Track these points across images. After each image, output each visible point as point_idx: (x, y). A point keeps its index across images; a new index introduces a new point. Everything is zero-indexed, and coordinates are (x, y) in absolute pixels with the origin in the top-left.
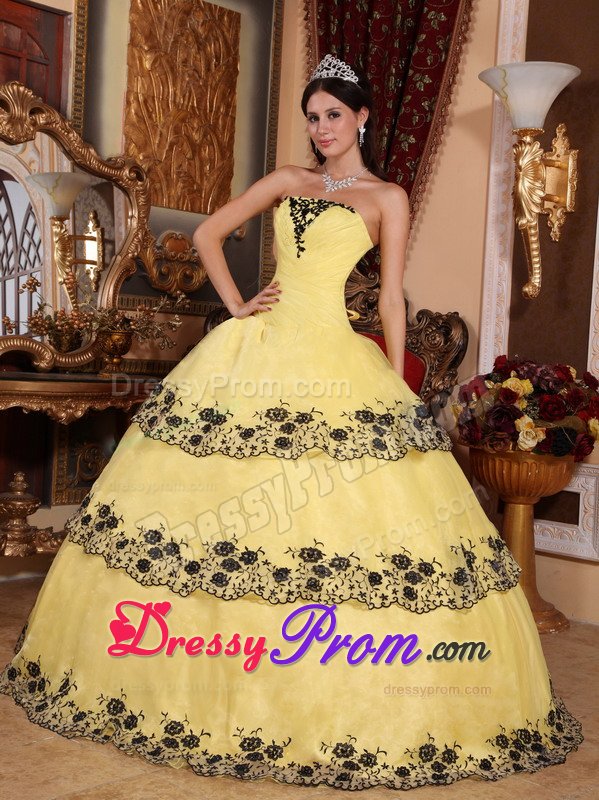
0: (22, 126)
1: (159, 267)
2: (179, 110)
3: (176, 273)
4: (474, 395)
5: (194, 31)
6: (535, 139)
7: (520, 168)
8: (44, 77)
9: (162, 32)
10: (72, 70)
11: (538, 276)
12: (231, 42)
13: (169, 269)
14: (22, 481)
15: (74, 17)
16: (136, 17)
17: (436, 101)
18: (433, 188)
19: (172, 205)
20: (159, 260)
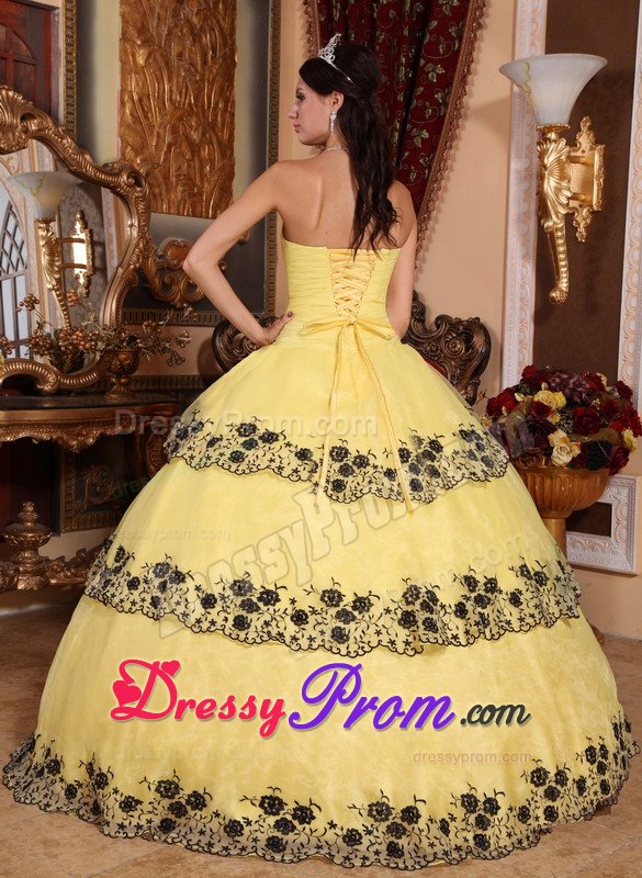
0: (14, 134)
1: (162, 277)
2: (176, 108)
3: (179, 282)
4: (503, 408)
5: (188, 21)
6: (561, 135)
7: (545, 167)
8: (32, 78)
9: (155, 24)
10: (62, 71)
11: (565, 280)
12: (227, 32)
13: (172, 279)
14: (32, 512)
15: (61, 12)
16: (127, 9)
17: (449, 93)
18: (449, 185)
19: (172, 211)
20: (161, 270)
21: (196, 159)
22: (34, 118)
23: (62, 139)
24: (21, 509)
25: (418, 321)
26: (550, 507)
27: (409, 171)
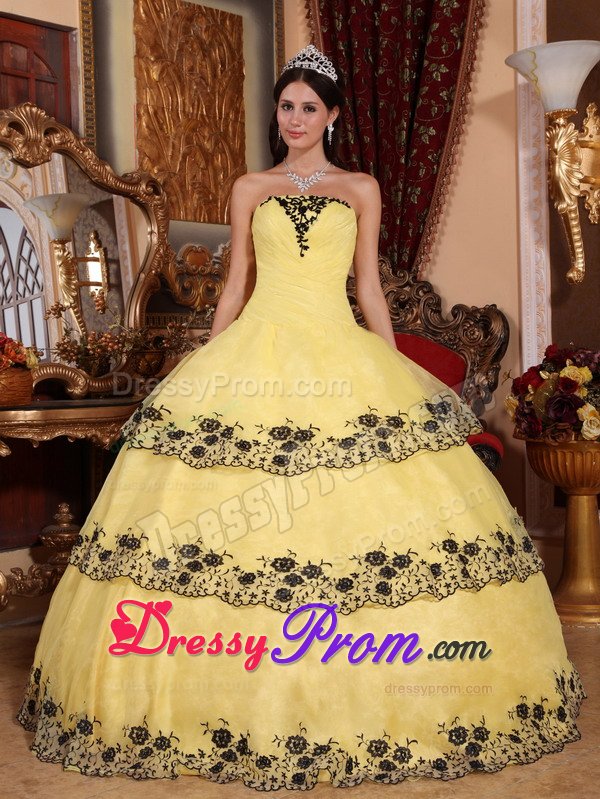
0: (38, 148)
1: (181, 282)
2: (189, 120)
3: (198, 287)
4: (530, 387)
5: (198, 37)
6: (569, 121)
7: (556, 151)
8: (53, 96)
9: (167, 42)
10: (81, 87)
11: (581, 261)
12: (234, 46)
13: (191, 283)
14: (68, 513)
15: (79, 32)
16: (140, 28)
17: (454, 90)
18: (458, 179)
19: (189, 218)
20: (181, 275)
21: (210, 168)
22: (56, 132)
23: (84, 151)
24: (57, 510)
25: (435, 312)
26: (582, 484)
27: (419, 168)
